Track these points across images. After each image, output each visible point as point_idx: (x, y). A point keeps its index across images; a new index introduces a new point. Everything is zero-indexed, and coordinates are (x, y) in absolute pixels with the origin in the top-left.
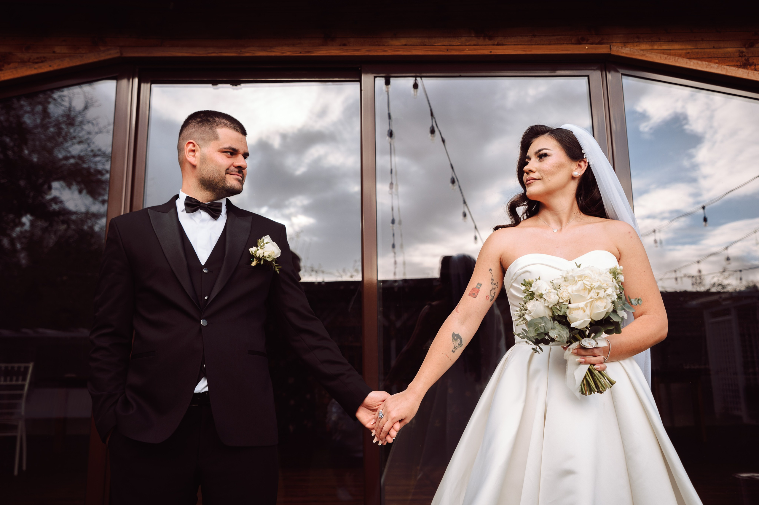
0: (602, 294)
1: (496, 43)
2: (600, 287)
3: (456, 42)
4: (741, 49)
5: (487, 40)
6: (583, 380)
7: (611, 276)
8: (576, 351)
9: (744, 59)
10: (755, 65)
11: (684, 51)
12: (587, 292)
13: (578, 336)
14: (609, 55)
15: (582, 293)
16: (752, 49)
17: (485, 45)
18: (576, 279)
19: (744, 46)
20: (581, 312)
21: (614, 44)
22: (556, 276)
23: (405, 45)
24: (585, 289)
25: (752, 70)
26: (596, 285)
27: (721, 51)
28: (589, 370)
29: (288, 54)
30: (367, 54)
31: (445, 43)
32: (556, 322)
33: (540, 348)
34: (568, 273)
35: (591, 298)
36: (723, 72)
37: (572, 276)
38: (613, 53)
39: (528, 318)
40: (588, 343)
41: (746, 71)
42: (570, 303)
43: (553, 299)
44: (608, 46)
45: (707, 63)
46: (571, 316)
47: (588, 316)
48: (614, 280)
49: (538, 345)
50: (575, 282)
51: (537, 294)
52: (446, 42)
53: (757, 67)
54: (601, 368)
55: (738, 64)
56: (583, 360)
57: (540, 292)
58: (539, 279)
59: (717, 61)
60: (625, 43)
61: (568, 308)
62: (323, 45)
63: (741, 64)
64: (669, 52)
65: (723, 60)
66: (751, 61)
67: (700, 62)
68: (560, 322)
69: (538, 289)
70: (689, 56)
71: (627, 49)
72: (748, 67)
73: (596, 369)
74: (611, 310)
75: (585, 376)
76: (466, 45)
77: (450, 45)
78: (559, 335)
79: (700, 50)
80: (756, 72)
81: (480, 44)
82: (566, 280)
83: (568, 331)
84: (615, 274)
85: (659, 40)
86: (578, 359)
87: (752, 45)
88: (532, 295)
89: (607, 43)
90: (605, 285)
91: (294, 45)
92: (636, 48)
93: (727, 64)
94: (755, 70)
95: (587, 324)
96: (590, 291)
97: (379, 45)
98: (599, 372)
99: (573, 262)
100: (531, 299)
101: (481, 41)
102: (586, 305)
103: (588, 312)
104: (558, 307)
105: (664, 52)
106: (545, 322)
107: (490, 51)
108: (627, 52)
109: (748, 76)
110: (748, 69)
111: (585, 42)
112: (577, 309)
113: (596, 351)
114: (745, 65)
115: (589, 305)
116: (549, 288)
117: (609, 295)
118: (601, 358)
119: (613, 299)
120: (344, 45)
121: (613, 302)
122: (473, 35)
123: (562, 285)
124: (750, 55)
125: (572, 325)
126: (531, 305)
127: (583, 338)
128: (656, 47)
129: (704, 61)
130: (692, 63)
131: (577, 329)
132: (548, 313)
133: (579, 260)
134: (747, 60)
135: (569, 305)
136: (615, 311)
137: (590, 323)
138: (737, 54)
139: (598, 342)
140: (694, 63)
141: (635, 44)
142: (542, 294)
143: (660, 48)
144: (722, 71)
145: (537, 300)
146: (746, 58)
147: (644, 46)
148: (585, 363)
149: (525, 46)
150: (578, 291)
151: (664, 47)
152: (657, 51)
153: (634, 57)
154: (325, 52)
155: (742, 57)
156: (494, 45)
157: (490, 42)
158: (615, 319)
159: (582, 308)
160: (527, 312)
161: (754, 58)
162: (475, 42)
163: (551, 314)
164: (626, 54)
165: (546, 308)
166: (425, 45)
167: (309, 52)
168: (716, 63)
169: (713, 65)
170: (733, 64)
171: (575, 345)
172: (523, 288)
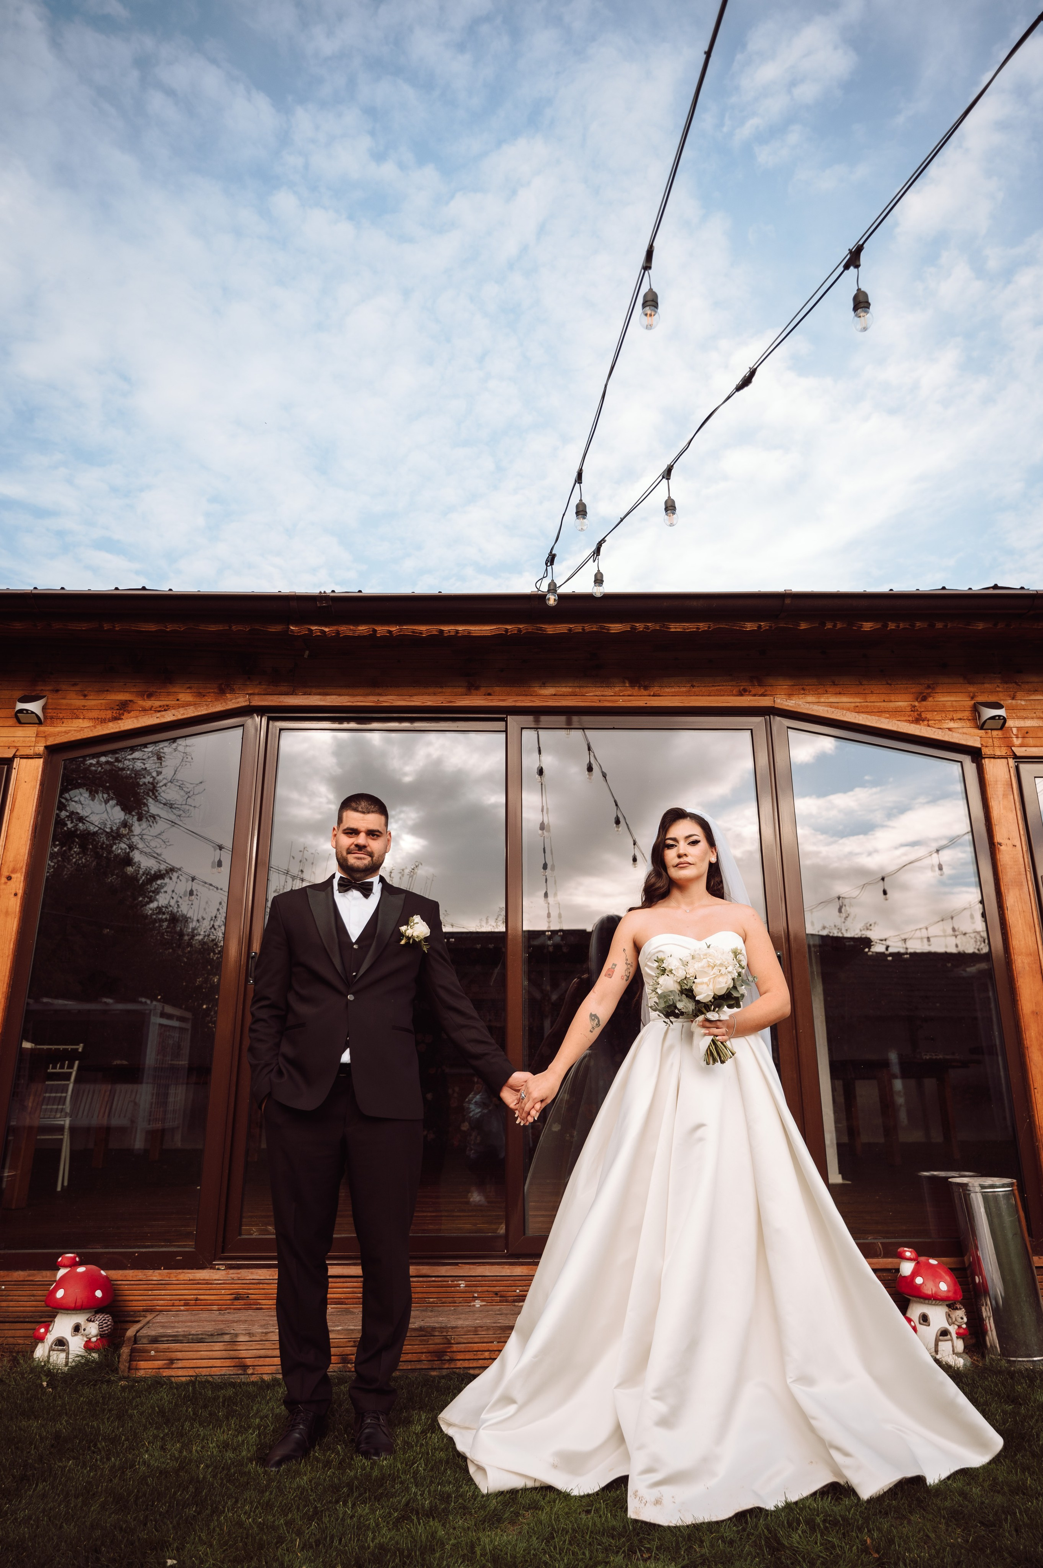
0: (723, 970)
1: (652, 693)
2: (721, 965)
3: (609, 692)
4: (913, 703)
5: (642, 690)
6: (707, 1050)
7: (732, 955)
8: (701, 1024)
9: (916, 713)
10: (928, 720)
11: (853, 705)
12: (711, 968)
13: (703, 1010)
14: (773, 707)
15: (706, 970)
16: (924, 703)
17: (641, 696)
18: (702, 957)
19: (917, 700)
20: (705, 986)
21: (778, 696)
22: (685, 954)
23: (555, 695)
24: (709, 966)
25: (925, 725)
26: (718, 962)
27: (892, 705)
28: (713, 1040)
29: (429, 704)
30: (513, 704)
31: (597, 693)
32: (684, 995)
33: (671, 1021)
34: (695, 951)
35: (714, 974)
36: (894, 728)
37: (698, 954)
38: (776, 706)
39: (659, 991)
40: (712, 1016)
41: (918, 726)
42: (696, 978)
43: (681, 974)
44: (772, 698)
45: (877, 718)
46: (697, 989)
47: (711, 990)
48: (735, 959)
49: (669, 1018)
50: (700, 960)
51: (668, 969)
52: (599, 691)
53: (930, 722)
54: (722, 1039)
55: (910, 719)
56: (708, 1031)
57: (670, 968)
58: (671, 956)
59: (888, 715)
60: (790, 695)
61: (694, 982)
62: (466, 695)
63: (914, 719)
64: (836, 705)
65: (895, 713)
66: (923, 716)
67: (869, 717)
68: (687, 996)
69: (668, 965)
70: (857, 710)
71: (792, 701)
72: (921, 722)
73: (718, 1040)
74: (732, 986)
75: (709, 1046)
76: (620, 696)
77: (602, 696)
78: (685, 1006)
79: (869, 704)
80: (929, 728)
81: (635, 694)
82: (693, 957)
83: (694, 1004)
84: (736, 953)
85: (827, 692)
86: (704, 1031)
87: (924, 699)
88: (664, 971)
89: (771, 695)
90: (726, 963)
91: (435, 694)
92: (802, 700)
93: (898, 719)
94: (929, 726)
95: (710, 998)
96: (713, 968)
97: (527, 695)
98: (722, 1043)
99: (703, 942)
100: (663, 975)
101: (635, 691)
102: (709, 980)
103: (711, 986)
104: (685, 982)
105: (831, 705)
106: (674, 996)
107: (646, 702)
108: (792, 705)
109: (920, 732)
110: (920, 724)
111: (747, 693)
112: (702, 983)
113: (719, 1024)
114: (918, 720)
115: (712, 980)
116: (679, 964)
117: (729, 972)
118: (723, 1030)
119: (733, 977)
120: (489, 694)
121: (733, 979)
122: (628, 685)
123: (690, 962)
124: (922, 710)
125: (697, 998)
126: (662, 980)
127: (708, 1012)
128: (822, 700)
129: (874, 715)
130: (861, 718)
131: (702, 1003)
132: (676, 988)
133: (709, 940)
134: (920, 715)
135: (695, 980)
136: (735, 987)
137: (714, 997)
138: (909, 709)
139: (721, 1015)
140: (863, 718)
141: (801, 696)
142: (672, 970)
143: (827, 701)
144: (893, 726)
145: (668, 975)
146: (919, 713)
147: (810, 699)
148: (710, 1034)
149: (683, 698)
150: (703, 967)
151: (831, 700)
152: (823, 704)
153: (799, 710)
154: (468, 702)
155: (914, 711)
156: (649, 696)
157: (646, 693)
158: (735, 994)
159: (706, 983)
160: (659, 986)
161: (926, 713)
162: (629, 693)
163: (679, 988)
164: (791, 707)
165: (675, 983)
166: (576, 695)
167: (451, 702)
168: (887, 718)
169: (883, 720)
170: (905, 718)
171: (701, 1018)
172: (656, 964)
